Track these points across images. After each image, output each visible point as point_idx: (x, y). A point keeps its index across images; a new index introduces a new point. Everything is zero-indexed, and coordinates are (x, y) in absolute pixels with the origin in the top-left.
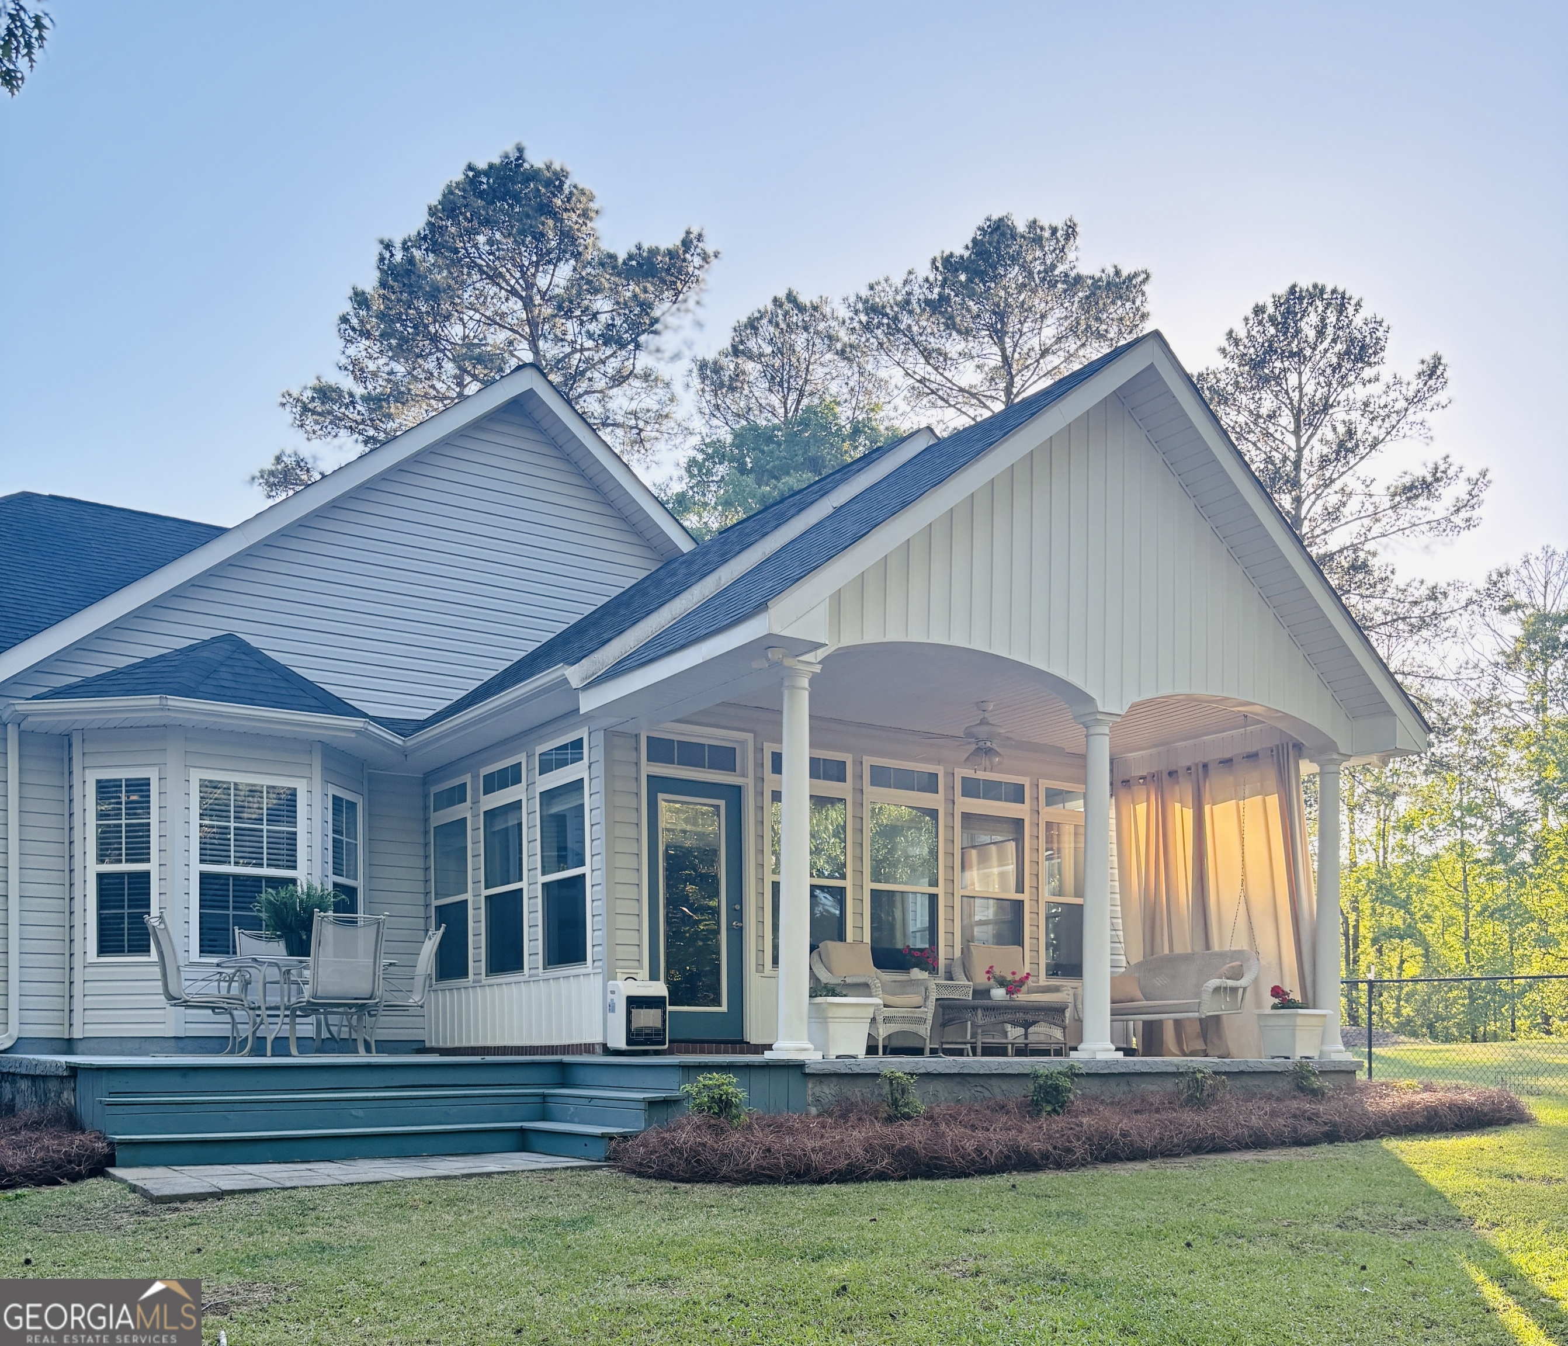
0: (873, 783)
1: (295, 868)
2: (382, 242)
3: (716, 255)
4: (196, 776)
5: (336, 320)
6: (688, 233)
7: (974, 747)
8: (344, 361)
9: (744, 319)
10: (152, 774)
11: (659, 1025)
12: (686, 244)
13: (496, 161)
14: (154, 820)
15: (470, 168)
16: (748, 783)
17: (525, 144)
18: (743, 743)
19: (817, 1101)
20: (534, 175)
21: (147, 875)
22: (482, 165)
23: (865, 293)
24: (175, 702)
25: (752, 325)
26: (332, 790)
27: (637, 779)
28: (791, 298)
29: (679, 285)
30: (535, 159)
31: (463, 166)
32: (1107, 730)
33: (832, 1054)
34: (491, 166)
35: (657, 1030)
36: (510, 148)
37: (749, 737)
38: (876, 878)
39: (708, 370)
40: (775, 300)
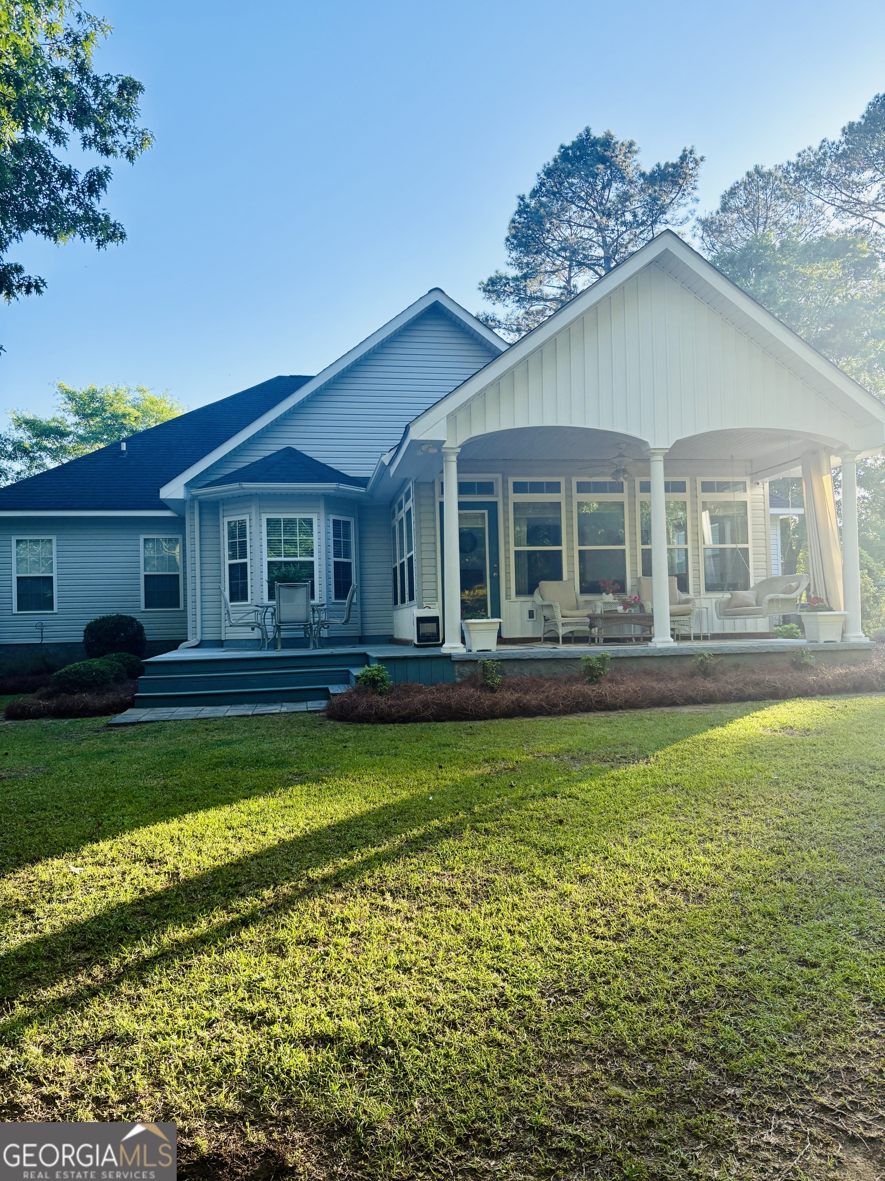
0: (578, 492)
1: (312, 556)
2: (519, 197)
3: (702, 159)
4: (265, 517)
5: (503, 240)
6: (685, 151)
7: (614, 470)
8: (510, 260)
9: (728, 189)
10: (246, 517)
11: (435, 631)
12: (683, 158)
13: (575, 139)
14: (248, 539)
15: (562, 147)
16: (500, 500)
17: (591, 126)
18: (497, 479)
19: (461, 675)
20: (596, 142)
21: (246, 564)
22: (568, 144)
23: (794, 159)
24: (246, 485)
25: (732, 193)
26: (332, 517)
27: (434, 505)
28: (757, 170)
29: (681, 181)
30: (598, 133)
31: (558, 147)
32: (661, 458)
33: (475, 649)
34: (573, 143)
35: (433, 634)
36: (581, 130)
37: (499, 476)
38: (581, 543)
39: (707, 225)
40: (748, 174)
